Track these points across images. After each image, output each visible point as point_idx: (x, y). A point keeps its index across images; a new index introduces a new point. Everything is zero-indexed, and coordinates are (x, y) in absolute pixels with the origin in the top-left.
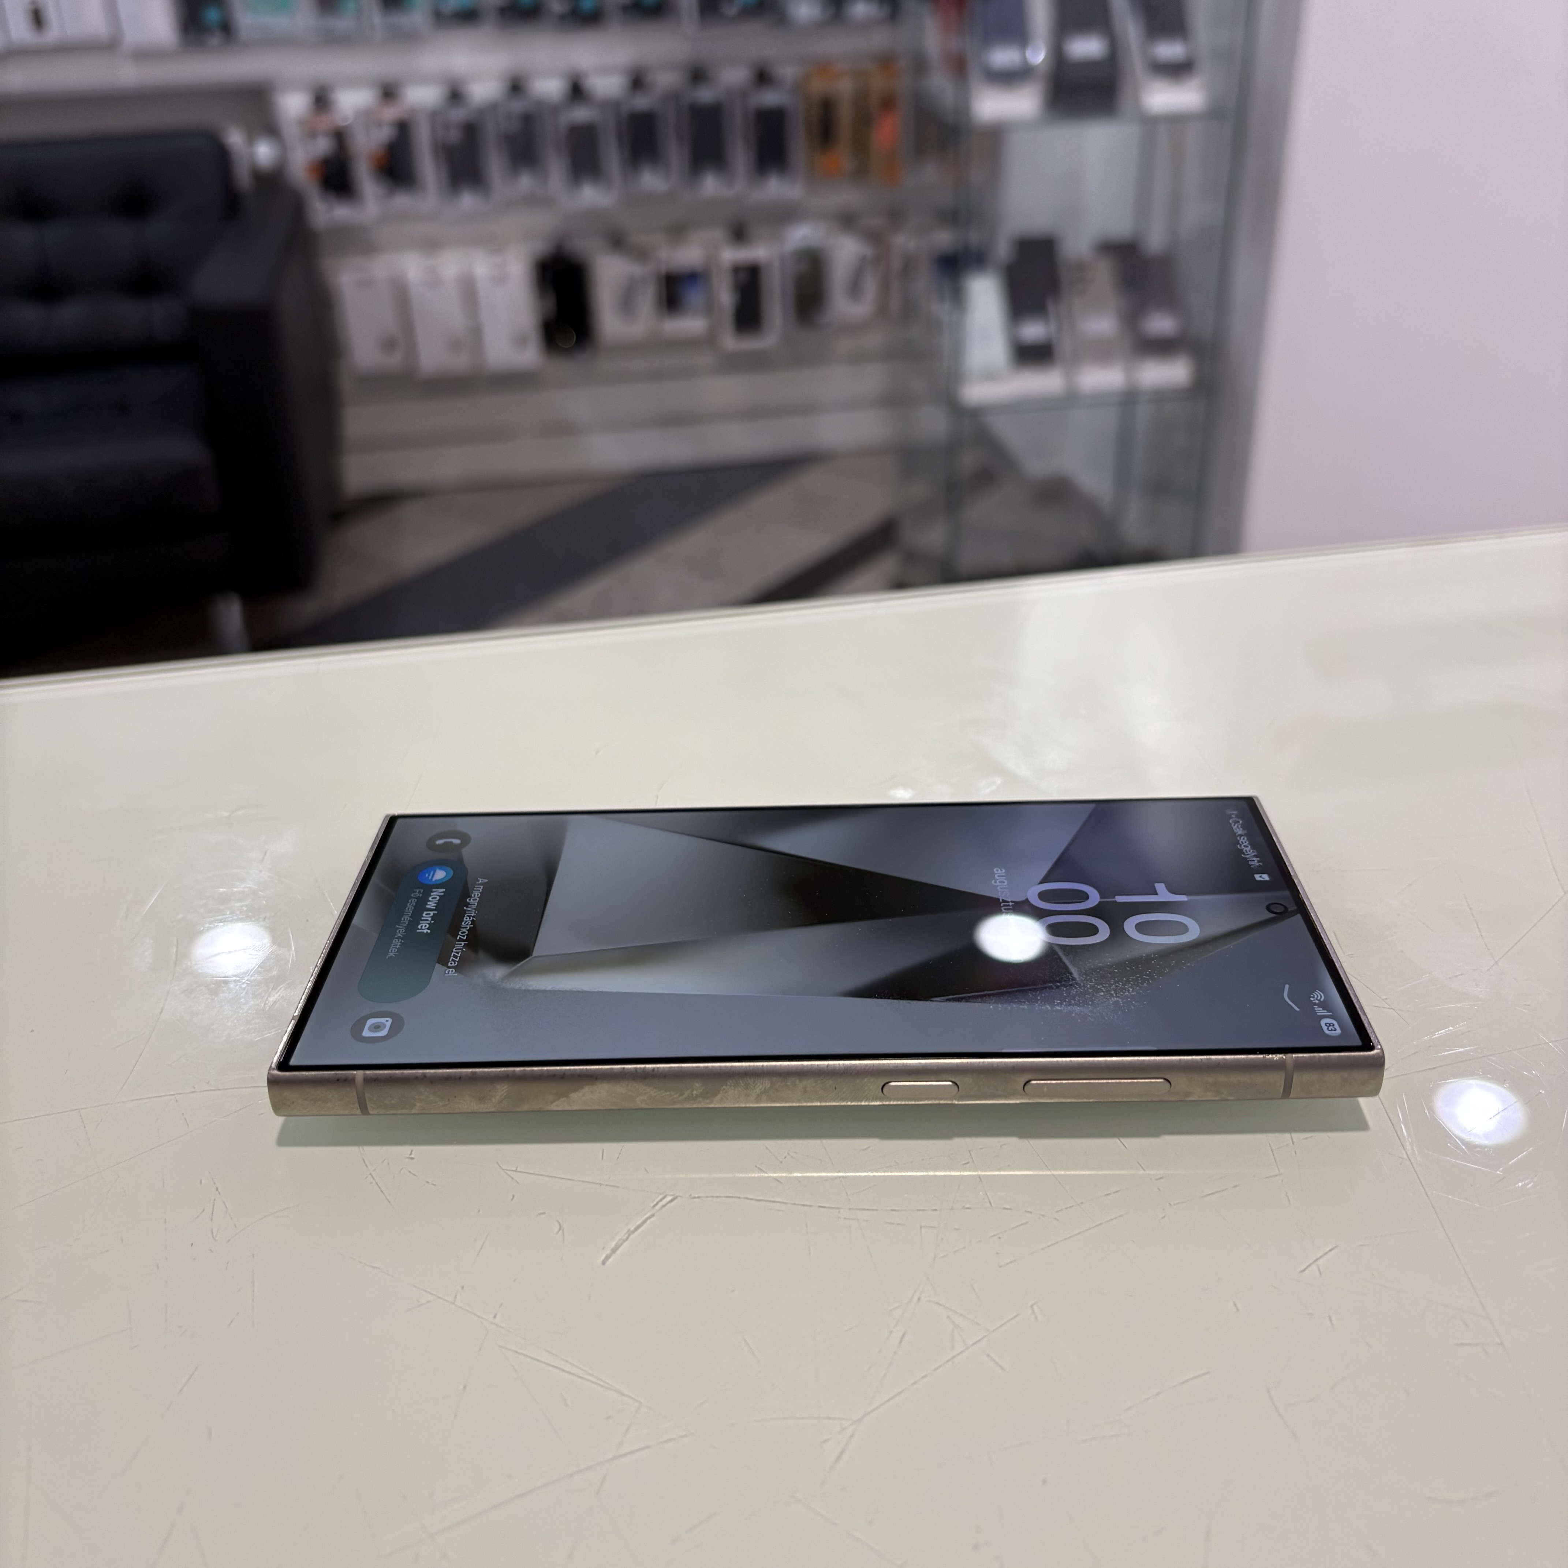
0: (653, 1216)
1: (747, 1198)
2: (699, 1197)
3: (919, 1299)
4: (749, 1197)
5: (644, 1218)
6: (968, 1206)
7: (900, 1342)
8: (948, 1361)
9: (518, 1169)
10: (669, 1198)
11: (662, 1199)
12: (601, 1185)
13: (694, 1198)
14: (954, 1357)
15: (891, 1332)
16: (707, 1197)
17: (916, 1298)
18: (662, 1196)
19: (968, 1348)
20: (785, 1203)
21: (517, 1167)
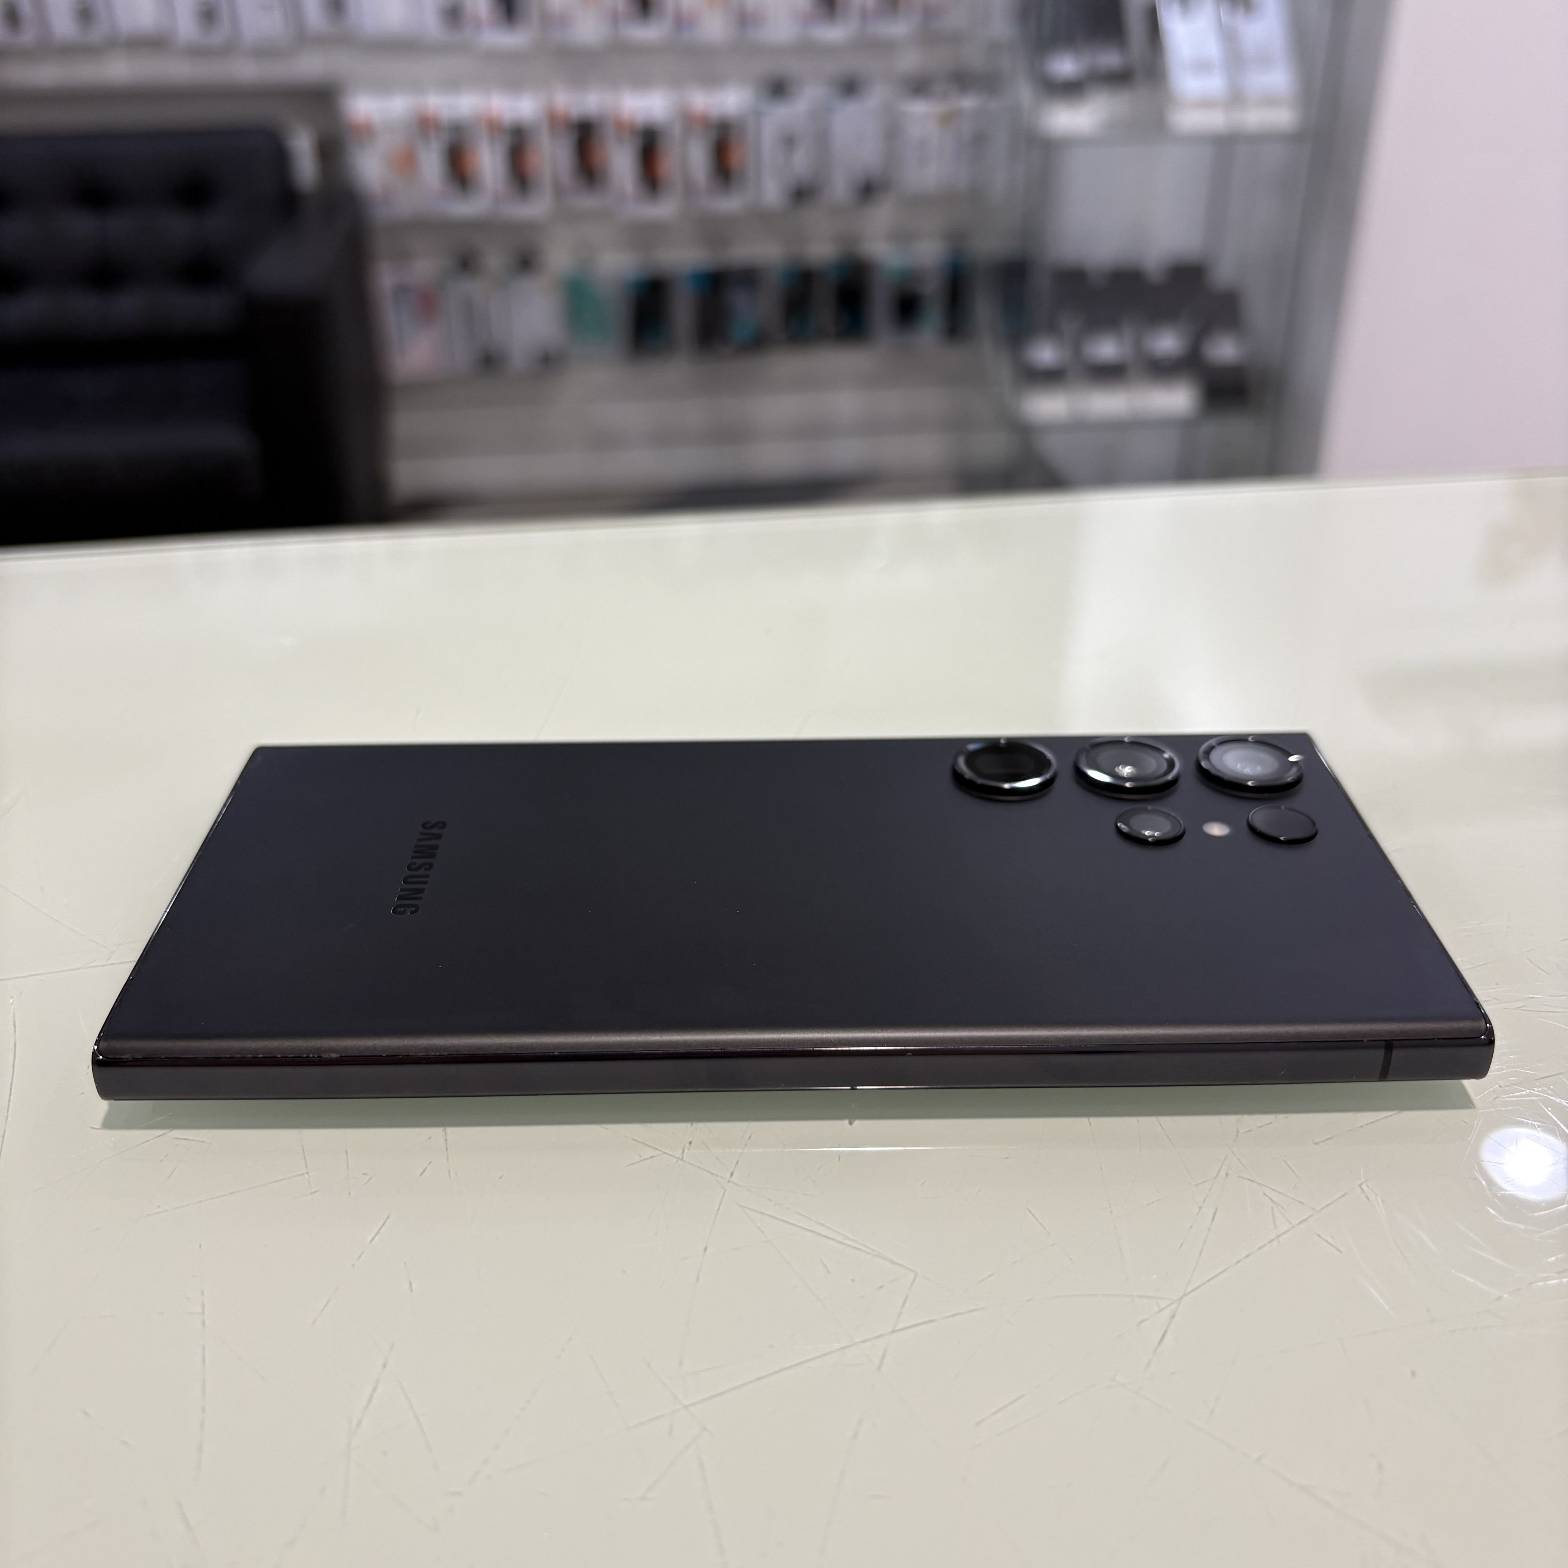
3: (1227, 1174)
7: (1213, 1219)
8: (1272, 1241)
14: (1278, 1236)
15: (1200, 1208)
17: (1222, 1174)
19: (1293, 1227)
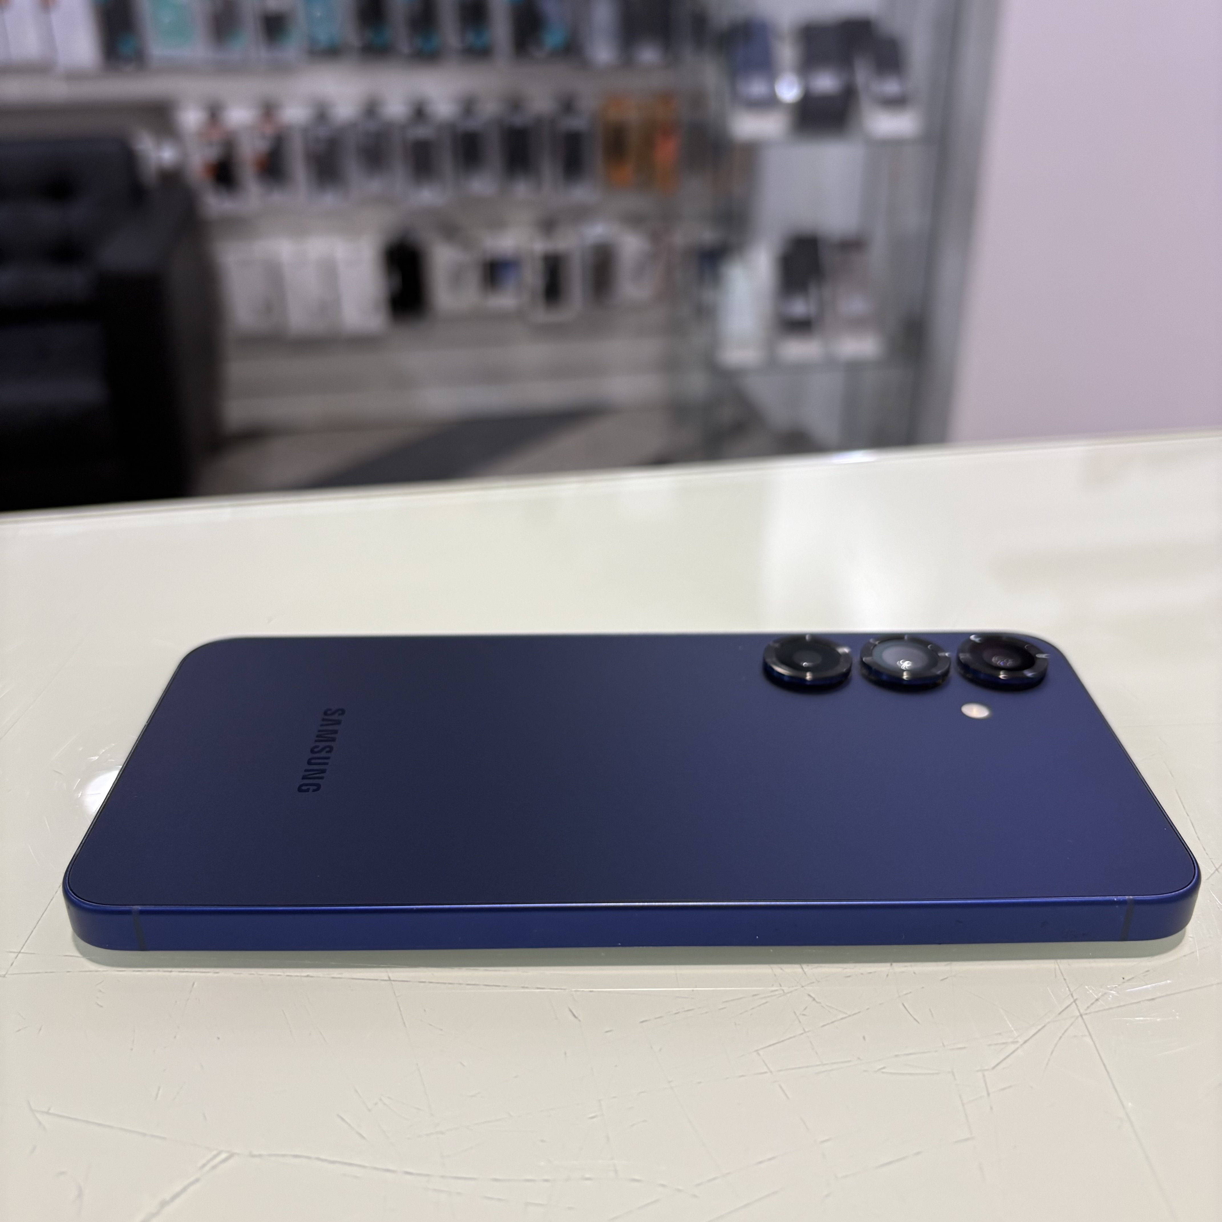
0: (197, 1180)
1: (318, 1159)
2: (260, 1156)
4: (323, 1157)
5: (186, 1183)
6: (588, 1176)
9: (51, 1111)
10: (223, 1156)
11: (215, 1157)
12: (144, 1135)
13: (254, 1156)
16: (270, 1155)
18: (215, 1152)
20: (364, 1167)
21: (49, 1109)
